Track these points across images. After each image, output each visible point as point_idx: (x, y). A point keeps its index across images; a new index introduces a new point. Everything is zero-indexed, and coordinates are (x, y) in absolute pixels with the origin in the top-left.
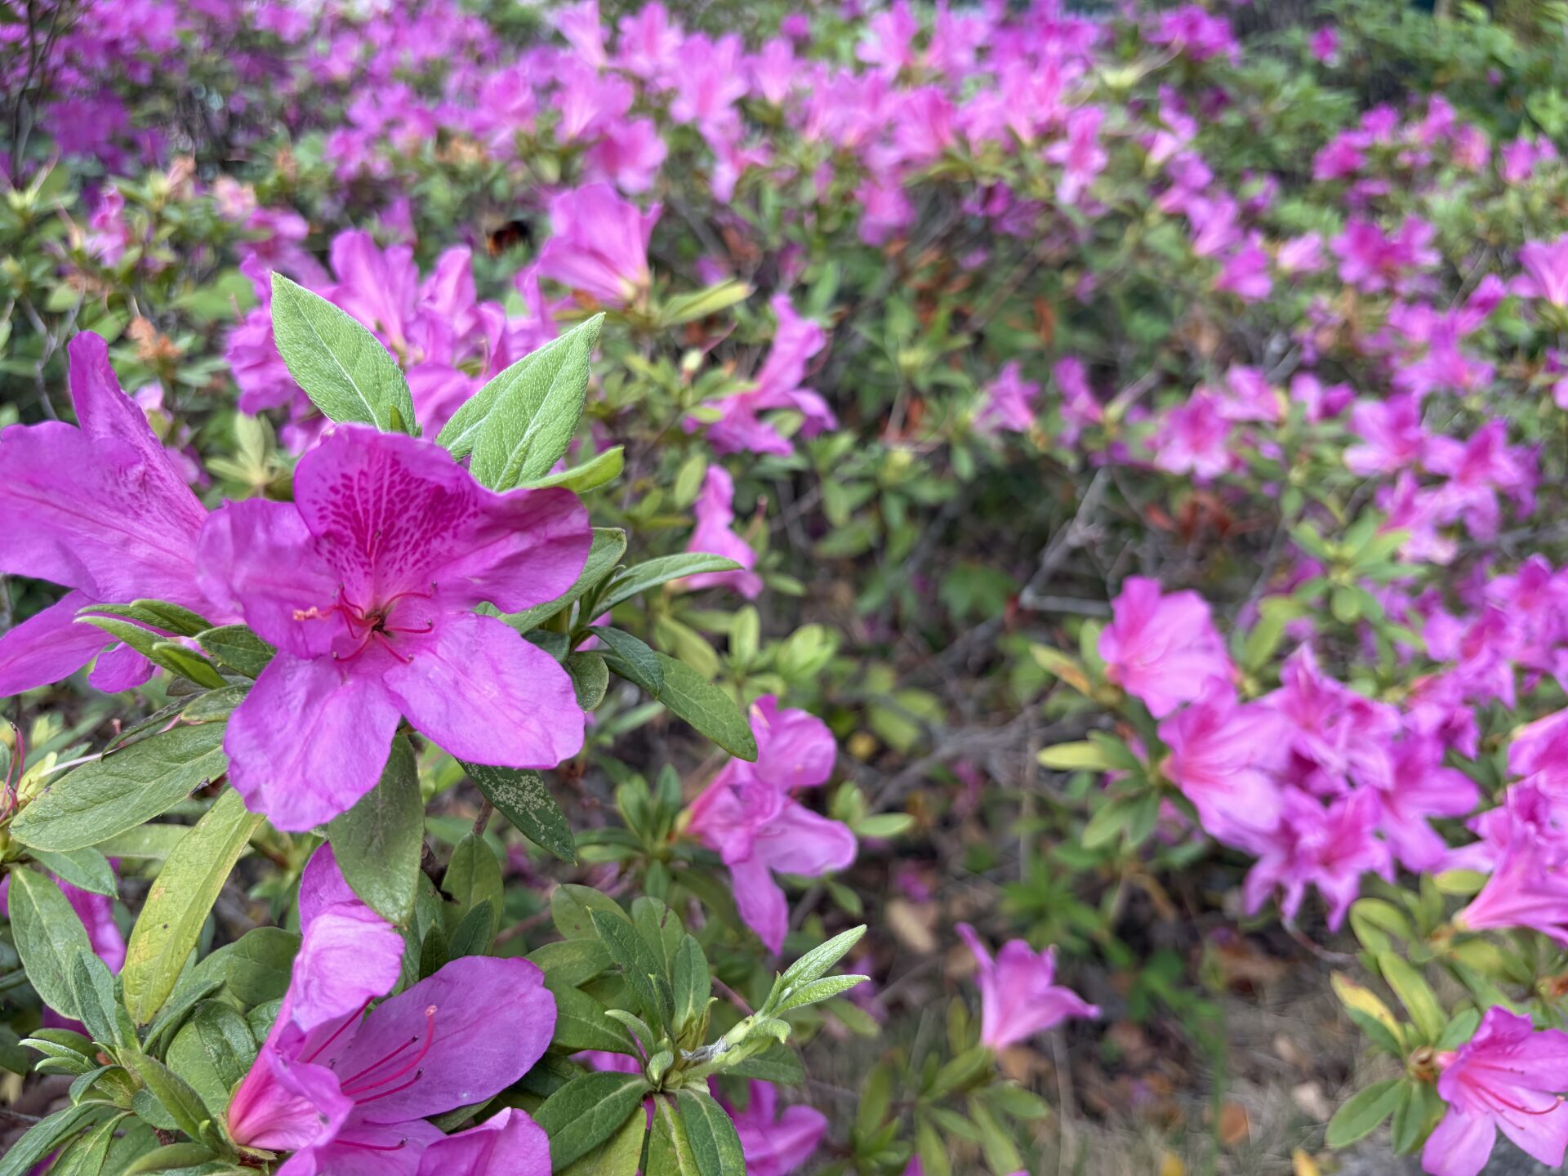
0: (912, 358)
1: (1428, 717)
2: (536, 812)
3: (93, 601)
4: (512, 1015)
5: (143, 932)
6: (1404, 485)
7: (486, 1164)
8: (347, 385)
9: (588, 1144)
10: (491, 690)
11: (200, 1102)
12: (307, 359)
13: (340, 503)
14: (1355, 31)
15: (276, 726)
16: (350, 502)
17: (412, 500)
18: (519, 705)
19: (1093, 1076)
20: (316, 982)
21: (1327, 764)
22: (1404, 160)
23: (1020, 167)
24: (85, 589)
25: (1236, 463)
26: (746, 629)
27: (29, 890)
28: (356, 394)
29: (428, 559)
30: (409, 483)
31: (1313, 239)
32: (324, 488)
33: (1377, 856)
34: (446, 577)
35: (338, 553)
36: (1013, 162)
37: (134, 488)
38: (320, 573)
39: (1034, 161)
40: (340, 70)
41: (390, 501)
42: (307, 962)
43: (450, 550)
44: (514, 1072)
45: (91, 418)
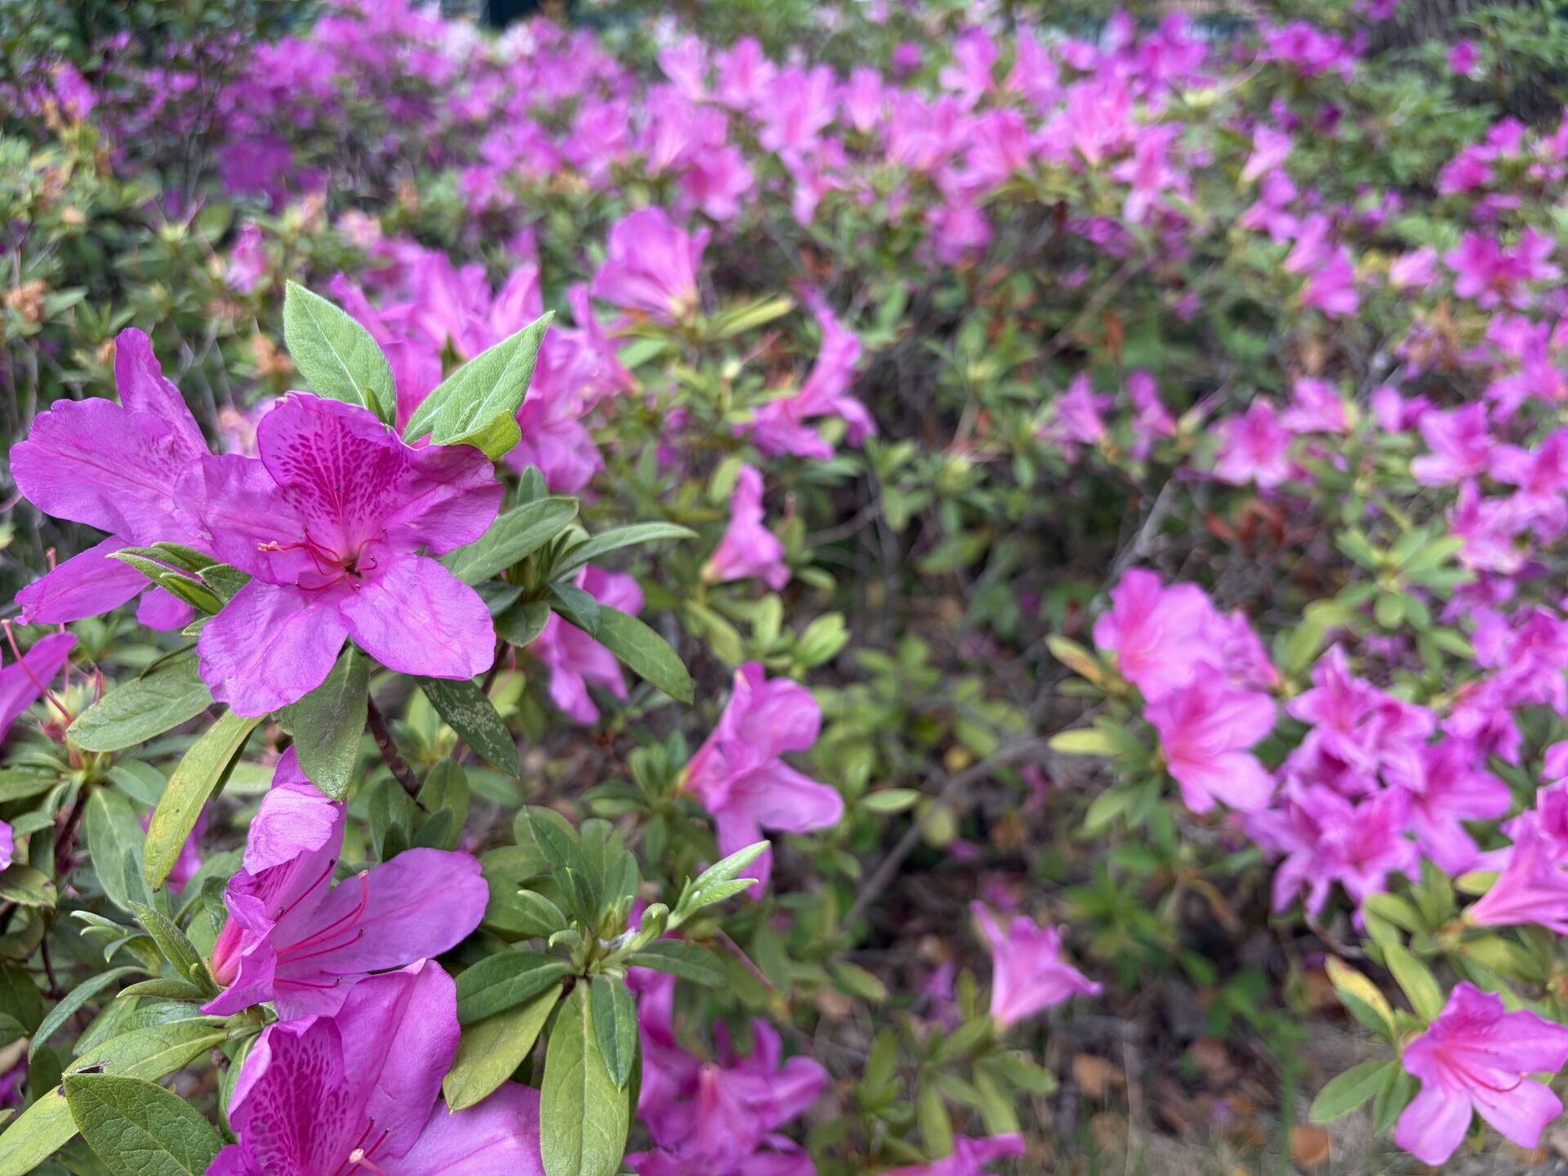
0: (981, 371)
1: (1467, 722)
2: (487, 733)
3: (128, 545)
4: (450, 897)
5: (160, 814)
6: (1466, 495)
7: (407, 1004)
8: (341, 373)
9: (503, 1004)
10: (424, 617)
11: (193, 950)
12: (309, 350)
13: (301, 459)
14: (1496, 43)
15: (243, 636)
16: (310, 460)
17: (363, 460)
18: (445, 629)
19: (1171, 1091)
20: (264, 838)
21: (1356, 763)
22: (1535, 173)
23: (1085, 188)
24: (121, 535)
25: (1300, 473)
26: (768, 615)
27: (105, 806)
28: (348, 379)
29: (380, 510)
30: (358, 445)
31: (1428, 253)
32: (285, 446)
33: (1402, 855)
34: (391, 524)
35: (303, 501)
36: (1078, 182)
37: (164, 455)
38: (288, 517)
39: (1098, 181)
40: (478, 111)
41: (346, 460)
42: (259, 823)
43: (395, 501)
44: (447, 941)
45: (132, 397)
